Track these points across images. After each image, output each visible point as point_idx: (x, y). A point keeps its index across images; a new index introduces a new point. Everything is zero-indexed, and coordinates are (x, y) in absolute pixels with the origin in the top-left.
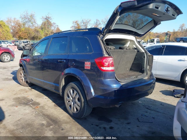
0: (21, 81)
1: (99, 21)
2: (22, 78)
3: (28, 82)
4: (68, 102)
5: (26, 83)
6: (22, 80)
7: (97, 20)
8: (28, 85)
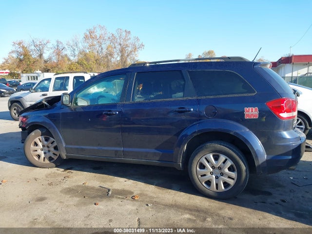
0: (36, 159)
1: (61, 43)
2: (37, 153)
3: (53, 159)
4: (200, 176)
5: (49, 162)
6: (39, 156)
7: (58, 42)
8: (54, 165)
